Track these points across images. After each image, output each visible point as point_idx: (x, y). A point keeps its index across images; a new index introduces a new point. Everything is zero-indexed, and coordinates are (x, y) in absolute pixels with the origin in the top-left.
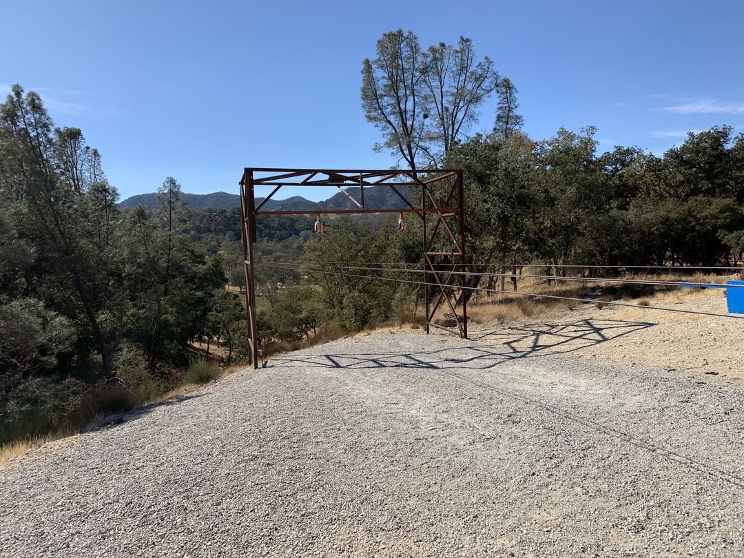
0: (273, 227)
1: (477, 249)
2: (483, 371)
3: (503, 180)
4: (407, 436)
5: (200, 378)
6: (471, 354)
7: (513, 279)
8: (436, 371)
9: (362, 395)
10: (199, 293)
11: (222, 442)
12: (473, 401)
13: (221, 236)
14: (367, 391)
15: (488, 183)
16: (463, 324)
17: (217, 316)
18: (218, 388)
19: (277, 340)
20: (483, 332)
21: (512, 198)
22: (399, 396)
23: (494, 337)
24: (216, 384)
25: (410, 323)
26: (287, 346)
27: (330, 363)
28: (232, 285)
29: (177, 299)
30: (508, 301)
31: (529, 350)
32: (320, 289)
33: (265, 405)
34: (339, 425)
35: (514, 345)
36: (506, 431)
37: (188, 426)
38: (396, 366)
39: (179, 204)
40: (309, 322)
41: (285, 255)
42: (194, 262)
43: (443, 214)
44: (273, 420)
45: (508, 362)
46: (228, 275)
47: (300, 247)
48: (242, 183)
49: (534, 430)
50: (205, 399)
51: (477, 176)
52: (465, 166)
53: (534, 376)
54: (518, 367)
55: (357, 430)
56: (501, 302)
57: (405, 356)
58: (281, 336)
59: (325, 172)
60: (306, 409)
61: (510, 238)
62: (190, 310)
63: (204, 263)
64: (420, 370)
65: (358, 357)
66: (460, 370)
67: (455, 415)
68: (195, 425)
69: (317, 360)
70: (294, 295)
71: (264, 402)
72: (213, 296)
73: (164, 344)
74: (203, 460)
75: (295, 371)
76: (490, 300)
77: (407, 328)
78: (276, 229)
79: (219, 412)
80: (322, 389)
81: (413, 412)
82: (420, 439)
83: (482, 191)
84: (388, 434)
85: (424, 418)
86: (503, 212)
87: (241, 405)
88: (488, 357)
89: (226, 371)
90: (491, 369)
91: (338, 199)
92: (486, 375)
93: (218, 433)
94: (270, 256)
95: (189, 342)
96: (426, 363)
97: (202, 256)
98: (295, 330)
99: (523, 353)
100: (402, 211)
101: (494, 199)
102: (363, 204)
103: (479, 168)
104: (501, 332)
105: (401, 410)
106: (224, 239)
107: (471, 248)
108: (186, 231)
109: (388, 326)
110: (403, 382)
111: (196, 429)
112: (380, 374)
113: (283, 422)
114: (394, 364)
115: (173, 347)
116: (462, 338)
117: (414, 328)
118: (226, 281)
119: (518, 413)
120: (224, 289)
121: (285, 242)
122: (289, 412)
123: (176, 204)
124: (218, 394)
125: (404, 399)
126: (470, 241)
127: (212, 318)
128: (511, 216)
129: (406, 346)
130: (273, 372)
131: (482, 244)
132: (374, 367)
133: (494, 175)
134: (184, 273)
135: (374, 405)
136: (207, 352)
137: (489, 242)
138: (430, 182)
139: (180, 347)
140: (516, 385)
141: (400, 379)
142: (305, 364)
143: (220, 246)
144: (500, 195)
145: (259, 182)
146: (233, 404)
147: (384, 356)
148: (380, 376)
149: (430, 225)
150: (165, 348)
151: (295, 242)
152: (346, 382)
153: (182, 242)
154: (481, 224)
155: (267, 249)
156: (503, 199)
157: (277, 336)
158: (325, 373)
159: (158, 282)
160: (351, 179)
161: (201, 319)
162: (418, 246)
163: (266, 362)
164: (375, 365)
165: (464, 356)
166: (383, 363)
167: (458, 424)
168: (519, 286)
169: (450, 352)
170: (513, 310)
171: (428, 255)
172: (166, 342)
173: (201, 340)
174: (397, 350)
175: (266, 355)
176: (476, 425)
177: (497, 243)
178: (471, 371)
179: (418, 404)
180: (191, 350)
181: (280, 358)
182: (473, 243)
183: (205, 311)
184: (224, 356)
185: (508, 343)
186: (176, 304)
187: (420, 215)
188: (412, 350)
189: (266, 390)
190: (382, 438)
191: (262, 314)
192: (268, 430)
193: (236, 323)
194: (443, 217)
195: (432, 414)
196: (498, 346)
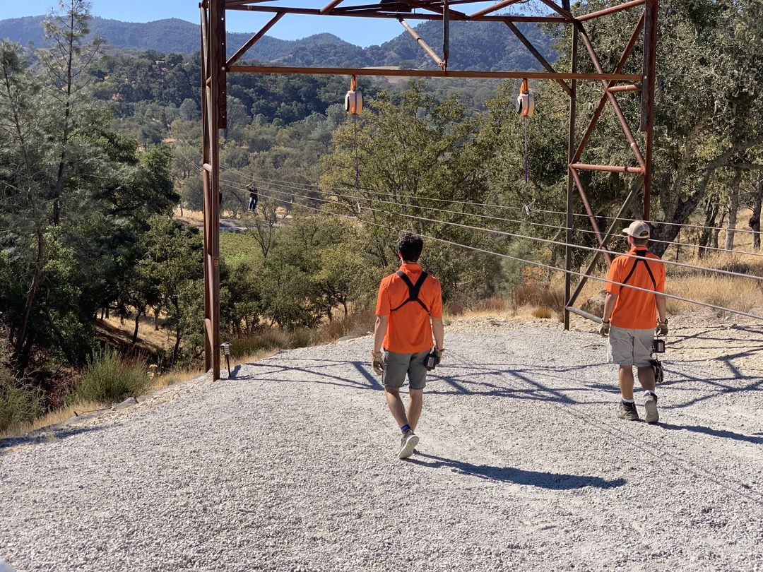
0: (273, 94)
1: (679, 161)
2: (668, 412)
3: (745, 20)
4: (494, 539)
5: (108, 391)
7: (755, 222)
8: (570, 407)
10: (121, 222)
11: (129, 525)
12: (638, 475)
13: (170, 108)
15: (714, 24)
17: (154, 268)
18: (138, 413)
19: (269, 322)
20: (680, 332)
23: (701, 343)
24: (137, 406)
25: (533, 305)
26: (284, 337)
27: (361, 379)
28: (188, 208)
29: (78, 230)
32: (359, 226)
33: (222, 456)
34: (360, 507)
35: (736, 362)
36: (693, 541)
37: (68, 488)
38: (491, 393)
39: (88, 40)
40: (333, 291)
41: (294, 152)
42: (113, 158)
43: (612, 85)
44: (233, 488)
45: (721, 398)
46: (180, 187)
47: (326, 138)
48: (204, 5)
49: (752, 542)
50: (109, 435)
51: (690, 9)
54: (740, 409)
55: (394, 519)
57: (513, 373)
58: (277, 316)
60: (300, 469)
61: (751, 141)
62: (102, 253)
63: (133, 162)
64: (539, 403)
67: (597, 500)
68: (82, 487)
69: (337, 371)
70: (307, 235)
71: (221, 448)
72: (148, 228)
73: (48, 319)
74: (87, 560)
75: (290, 389)
76: (701, 267)
77: (527, 314)
78: (278, 98)
79: (131, 464)
80: (339, 430)
82: (518, 547)
83: (699, 41)
84: (455, 532)
85: (533, 504)
86: (740, 88)
87: (177, 451)
88: (680, 385)
89: (161, 380)
90: (684, 410)
91: (404, 49)
93: (124, 506)
94: (266, 153)
95: (99, 316)
96: (551, 391)
97: (130, 147)
98: (307, 303)
99: (753, 381)
100: (525, 77)
101: (722, 58)
102: (446, 58)
104: (715, 334)
106: (176, 114)
107: (670, 156)
108: (102, 95)
109: (489, 307)
110: (502, 427)
111: (83, 496)
112: (458, 408)
113: (252, 494)
114: (489, 389)
115: (66, 325)
117: (540, 315)
118: (176, 199)
119: (725, 506)
120: (171, 215)
121: (297, 126)
122: (267, 474)
123: (81, 39)
124: (135, 427)
126: (667, 144)
127: (144, 272)
128: (756, 96)
129: (519, 353)
130: (249, 388)
131: (692, 151)
132: (448, 393)
133: (726, 8)
134: (92, 180)
136: (135, 337)
137: (708, 148)
139: (80, 325)
141: (498, 421)
142: (313, 377)
143: (168, 129)
144: (734, 51)
145: (239, 4)
146: (161, 449)
147: (470, 371)
148: (458, 411)
149: (587, 107)
150: (52, 326)
151: (316, 126)
153: (92, 117)
154: (693, 110)
155: (260, 137)
156: (740, 60)
157: (269, 314)
158: (349, 398)
159: (41, 195)
160: (426, 4)
161: (122, 272)
162: (559, 149)
163: (238, 368)
164: (451, 388)
166: (464, 385)
167: (599, 521)
169: (605, 370)
170: (746, 291)
171: (575, 169)
172: (53, 313)
173: (123, 314)
174: (500, 359)
175: (238, 352)
176: (635, 525)
177: (724, 149)
180: (103, 331)
181: (265, 362)
182: (672, 148)
183: (132, 256)
184: (167, 347)
185: (726, 359)
186: (76, 240)
187: (565, 85)
188: (530, 361)
189: (229, 426)
190: (441, 539)
191: (244, 269)
192: (220, 507)
193: (191, 283)
194: (612, 92)
196: (706, 363)
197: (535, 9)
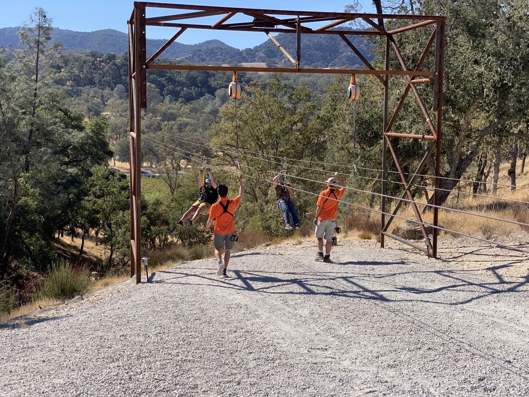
0: (178, 82)
1: (459, 130)
2: (453, 307)
3: (504, 33)
5: (63, 291)
6: (439, 282)
7: (512, 173)
8: (385, 304)
9: (278, 334)
10: (72, 170)
11: (77, 389)
12: (433, 353)
13: (107, 91)
14: (286, 328)
15: (483, 36)
16: (431, 237)
17: (95, 203)
18: (84, 307)
19: (175, 240)
20: (461, 250)
21: (516, 60)
22: (330, 339)
23: (476, 258)
24: (83, 301)
25: (359, 230)
26: (185, 252)
27: (239, 283)
28: (119, 160)
29: (42, 176)
30: (500, 206)
31: (522, 280)
33: (142, 339)
34: (239, 377)
35: (500, 272)
37: (34, 362)
38: (330, 294)
39: (50, 44)
41: (193, 121)
42: (67, 126)
43: (413, 78)
44: (150, 363)
45: (490, 298)
46: (113, 146)
47: (215, 112)
48: (131, 22)
50: (64, 323)
51: (467, 25)
52: (452, 11)
53: (524, 321)
54: (503, 305)
55: (263, 385)
56: (490, 207)
57: (345, 278)
58: (181, 236)
59: (247, 11)
60: (197, 349)
62: (59, 192)
63: (81, 129)
64: (363, 301)
66: (420, 305)
67: (405, 372)
68: (44, 361)
71: (141, 333)
72: (91, 175)
73: (21, 237)
75: (190, 290)
76: (474, 203)
77: (354, 236)
78: (182, 85)
79: (78, 344)
80: (224, 320)
81: (346, 363)
83: (473, 48)
85: (360, 374)
86: (501, 80)
87: (111, 335)
88: (462, 288)
90: (465, 306)
91: (269, 51)
92: (457, 314)
93: (74, 375)
94: (173, 122)
95: (57, 236)
96: (372, 292)
97: (79, 118)
98: (202, 227)
99: (512, 285)
100: (354, 73)
101: (489, 60)
102: (299, 60)
103: (471, 14)
104: (485, 251)
105: (329, 360)
106: (111, 95)
107: (453, 127)
108: (60, 82)
110: (338, 318)
111: (45, 368)
112: (307, 304)
113: (163, 367)
114: (328, 291)
115: (33, 242)
116: (429, 256)
117: (363, 237)
118: (111, 154)
119: (494, 376)
120: (107, 165)
121: (194, 104)
122: (174, 352)
123: (45, 44)
124: (81, 318)
125: (337, 343)
126: (452, 120)
127: (89, 205)
128: (513, 86)
130: (161, 289)
131: (468, 123)
132: (300, 293)
133: (492, 25)
134: (52, 141)
135: (293, 349)
136: (81, 251)
137: (479, 121)
138: (400, 32)
139: (43, 242)
140: (497, 332)
141: (335, 313)
142: (205, 281)
143: (105, 105)
144: (498, 55)
145: (155, 22)
146: (100, 333)
148: (307, 306)
149: (396, 93)
150: (24, 243)
151: (208, 104)
152: (259, 312)
153: (53, 98)
154: (469, 95)
155: (169, 111)
156: (502, 61)
157: (175, 235)
158: (231, 297)
159: (17, 152)
160: (285, 22)
161: (72, 205)
162: (377, 122)
163: (153, 274)
164: (302, 290)
165: (428, 284)
166: (311, 287)
167: (407, 386)
168: (519, 183)
169: (409, 277)
170: (506, 221)
171: (389, 136)
172: (25, 234)
173: (73, 234)
175: (153, 263)
176: (432, 390)
177: (491, 122)
178: (436, 307)
179: (355, 351)
180: (59, 246)
181: (172, 271)
182: (455, 122)
183: (80, 194)
184: (104, 258)
185: (493, 269)
186: (41, 183)
187: (381, 78)
188: (357, 270)
189: (148, 317)
191: (158, 203)
192: (141, 377)
193: (121, 213)
194: (413, 84)
195: (373, 369)
196: (480, 272)
197: (359, 24)
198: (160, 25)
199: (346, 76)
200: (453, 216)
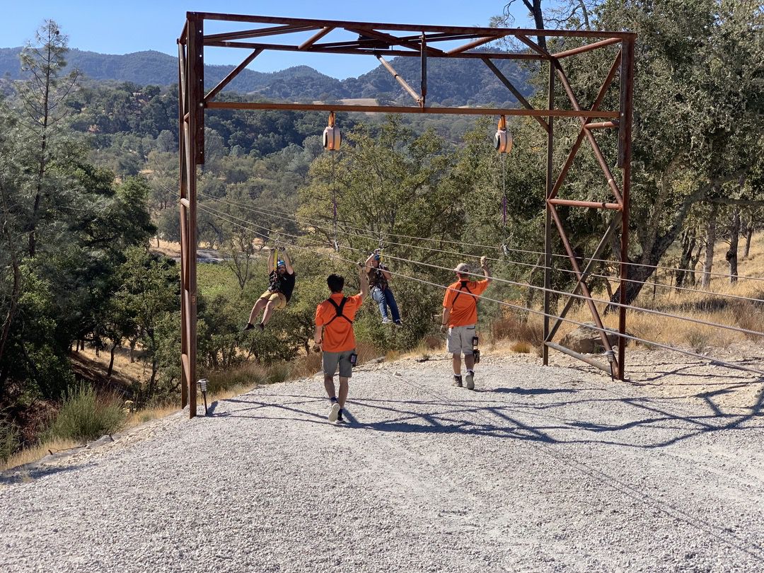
0: (250, 126)
1: (656, 196)
2: (649, 451)
3: (720, 56)
5: (83, 428)
6: (628, 414)
7: (732, 256)
8: (550, 447)
9: (395, 490)
10: (97, 254)
12: (620, 518)
13: (147, 139)
14: (407, 481)
15: (690, 60)
16: (616, 350)
17: (130, 300)
18: (114, 452)
19: (246, 354)
20: (659, 368)
21: (737, 95)
22: (471, 498)
23: (680, 379)
24: (112, 444)
25: (512, 339)
26: (260, 371)
28: (164, 239)
29: (54, 262)
30: (716, 305)
31: (748, 412)
33: (198, 498)
34: (339, 553)
35: (716, 400)
37: (42, 532)
38: (471, 432)
39: (64, 73)
40: (311, 323)
41: (272, 183)
42: (89, 189)
43: (589, 121)
44: (209, 533)
45: (702, 437)
46: (156, 218)
47: (303, 170)
48: (182, 41)
50: (85, 476)
51: (666, 45)
52: (644, 25)
53: (751, 471)
54: (721, 448)
56: (701, 306)
57: (492, 410)
59: (349, 26)
60: (278, 512)
61: (728, 176)
62: (78, 285)
63: (109, 193)
64: (518, 442)
65: (398, 406)
66: (601, 447)
67: (579, 545)
68: (56, 531)
69: (315, 408)
71: (197, 490)
72: (124, 260)
73: (23, 351)
75: (268, 427)
76: (678, 300)
77: (505, 348)
78: (256, 130)
79: (106, 506)
80: (317, 470)
81: (495, 533)
83: (675, 78)
85: (515, 549)
86: (715, 124)
87: (153, 493)
88: (661, 423)
90: (665, 449)
91: (381, 82)
92: (655, 462)
93: (100, 551)
94: (243, 184)
95: (74, 348)
96: (531, 429)
97: (107, 179)
98: (284, 335)
99: (734, 419)
100: (503, 114)
101: (698, 95)
102: (424, 94)
103: (672, 29)
104: (693, 370)
105: (470, 528)
106: (153, 145)
108: (79, 127)
110: (482, 467)
111: (57, 540)
112: (437, 447)
113: (229, 539)
114: (468, 427)
115: (41, 358)
116: (613, 377)
117: (518, 350)
118: (153, 230)
119: (708, 552)
120: (146, 246)
121: (274, 158)
122: (245, 518)
123: (58, 72)
124: (111, 467)
125: (480, 503)
126: (644, 180)
127: (121, 304)
128: (732, 132)
130: (226, 425)
131: (668, 185)
132: (427, 430)
133: (701, 45)
134: (68, 212)
135: (418, 512)
137: (684, 182)
138: (569, 55)
139: (55, 358)
140: (712, 487)
141: (478, 460)
142: (291, 414)
143: (145, 160)
144: (710, 88)
145: (218, 40)
146: (137, 490)
147: (449, 408)
149: (564, 142)
150: (27, 359)
151: (293, 158)
152: (368, 459)
153: (69, 149)
154: (670, 145)
155: (237, 169)
156: (717, 97)
157: (246, 347)
158: (328, 437)
159: (17, 228)
160: (403, 41)
161: (98, 304)
162: (536, 184)
163: (215, 404)
164: (430, 426)
165: (613, 417)
166: (442, 423)
168: (742, 271)
169: (585, 408)
171: (554, 205)
172: (28, 346)
173: (98, 346)
175: (215, 388)
177: (701, 184)
178: (624, 450)
179: (507, 516)
180: (79, 363)
181: (242, 398)
182: (649, 183)
183: (108, 288)
184: (142, 380)
185: (706, 396)
186: (51, 272)
187: (542, 121)
188: (509, 397)
189: (206, 466)
191: (221, 300)
192: (197, 553)
193: (168, 315)
194: (589, 129)
195: (534, 541)
196: (686, 400)
197: (510, 44)
198: (223, 45)
199: (492, 118)
200: (647, 319)
